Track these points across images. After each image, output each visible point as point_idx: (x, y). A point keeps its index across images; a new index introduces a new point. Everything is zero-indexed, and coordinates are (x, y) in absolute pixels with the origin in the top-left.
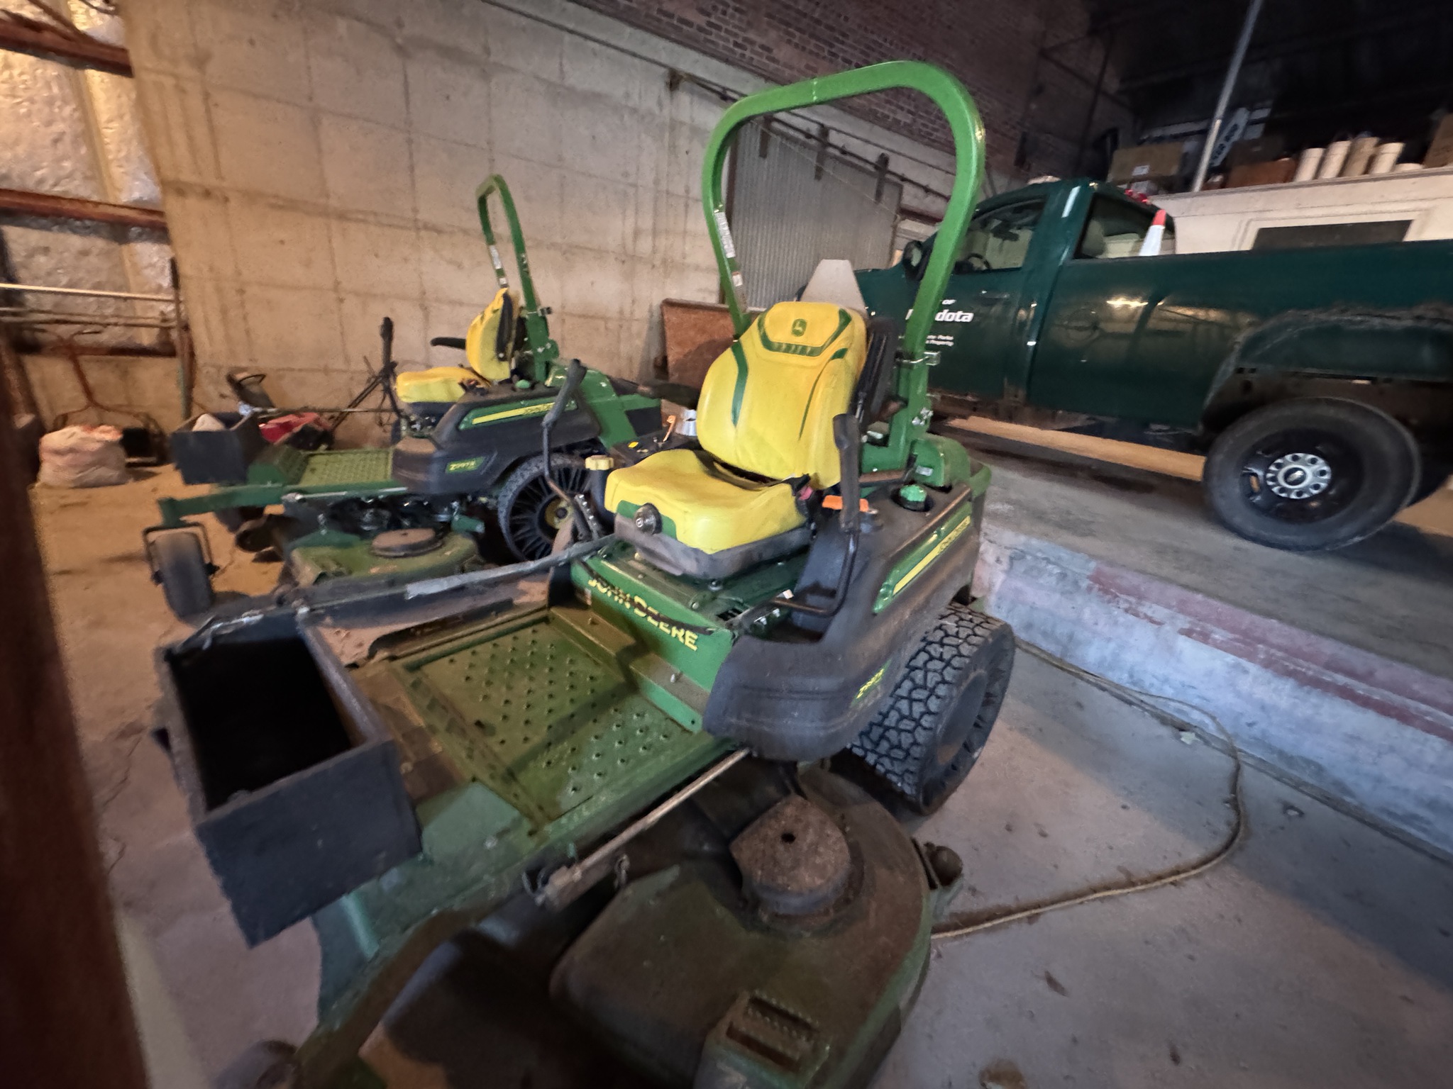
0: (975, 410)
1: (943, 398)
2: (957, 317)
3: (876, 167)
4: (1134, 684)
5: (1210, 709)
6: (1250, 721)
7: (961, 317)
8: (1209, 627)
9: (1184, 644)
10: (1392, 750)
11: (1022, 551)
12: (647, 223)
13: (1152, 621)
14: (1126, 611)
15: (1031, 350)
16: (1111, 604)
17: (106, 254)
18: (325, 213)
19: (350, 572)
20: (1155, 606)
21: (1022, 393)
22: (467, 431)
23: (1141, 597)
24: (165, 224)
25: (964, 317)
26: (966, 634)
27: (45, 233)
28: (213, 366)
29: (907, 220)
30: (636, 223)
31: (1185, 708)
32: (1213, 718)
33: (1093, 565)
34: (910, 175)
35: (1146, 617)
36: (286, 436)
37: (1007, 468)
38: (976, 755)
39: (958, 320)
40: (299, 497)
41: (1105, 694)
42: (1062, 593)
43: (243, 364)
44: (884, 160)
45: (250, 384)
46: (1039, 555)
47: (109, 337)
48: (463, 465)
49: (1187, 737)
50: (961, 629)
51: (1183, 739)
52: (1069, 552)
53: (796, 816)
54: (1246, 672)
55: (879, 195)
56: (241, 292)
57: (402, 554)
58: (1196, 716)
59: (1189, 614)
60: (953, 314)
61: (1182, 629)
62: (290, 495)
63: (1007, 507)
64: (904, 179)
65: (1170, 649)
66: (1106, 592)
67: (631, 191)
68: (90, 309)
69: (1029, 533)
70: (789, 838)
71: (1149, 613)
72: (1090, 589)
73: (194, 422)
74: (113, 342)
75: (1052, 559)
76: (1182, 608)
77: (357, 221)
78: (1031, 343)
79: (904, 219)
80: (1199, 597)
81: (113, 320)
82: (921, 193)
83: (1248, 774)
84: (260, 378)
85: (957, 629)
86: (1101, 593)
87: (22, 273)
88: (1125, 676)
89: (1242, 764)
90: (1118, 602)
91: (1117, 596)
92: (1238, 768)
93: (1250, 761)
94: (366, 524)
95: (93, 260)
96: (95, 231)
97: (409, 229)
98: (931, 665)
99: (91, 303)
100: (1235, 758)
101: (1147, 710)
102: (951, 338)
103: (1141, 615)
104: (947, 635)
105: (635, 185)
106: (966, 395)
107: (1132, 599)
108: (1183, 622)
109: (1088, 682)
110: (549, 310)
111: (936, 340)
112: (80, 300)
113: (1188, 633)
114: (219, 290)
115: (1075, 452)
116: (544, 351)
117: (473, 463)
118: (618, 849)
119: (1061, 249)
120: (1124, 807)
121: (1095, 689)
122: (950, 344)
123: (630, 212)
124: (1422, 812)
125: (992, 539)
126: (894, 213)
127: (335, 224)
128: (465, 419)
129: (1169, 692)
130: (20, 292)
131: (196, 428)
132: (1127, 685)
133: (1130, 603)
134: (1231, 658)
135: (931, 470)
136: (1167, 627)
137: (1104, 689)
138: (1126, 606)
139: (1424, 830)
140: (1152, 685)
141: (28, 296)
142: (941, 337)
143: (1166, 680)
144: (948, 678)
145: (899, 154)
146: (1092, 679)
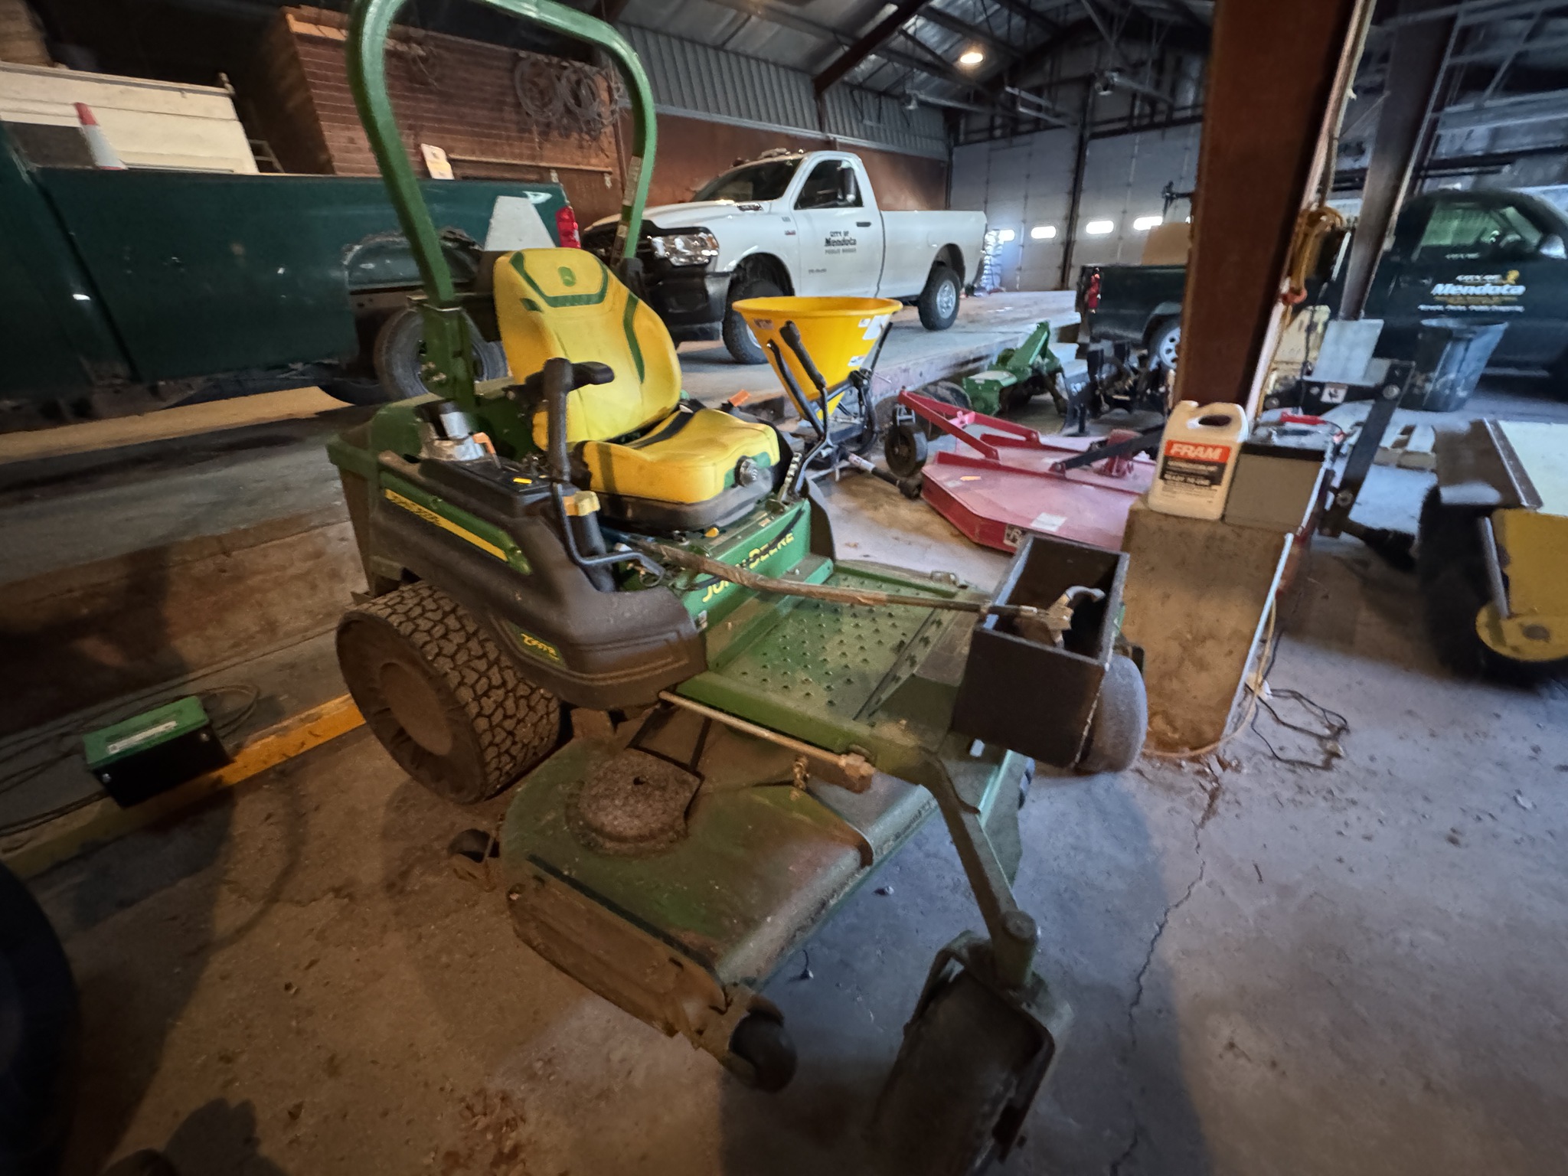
21: (122, 370)
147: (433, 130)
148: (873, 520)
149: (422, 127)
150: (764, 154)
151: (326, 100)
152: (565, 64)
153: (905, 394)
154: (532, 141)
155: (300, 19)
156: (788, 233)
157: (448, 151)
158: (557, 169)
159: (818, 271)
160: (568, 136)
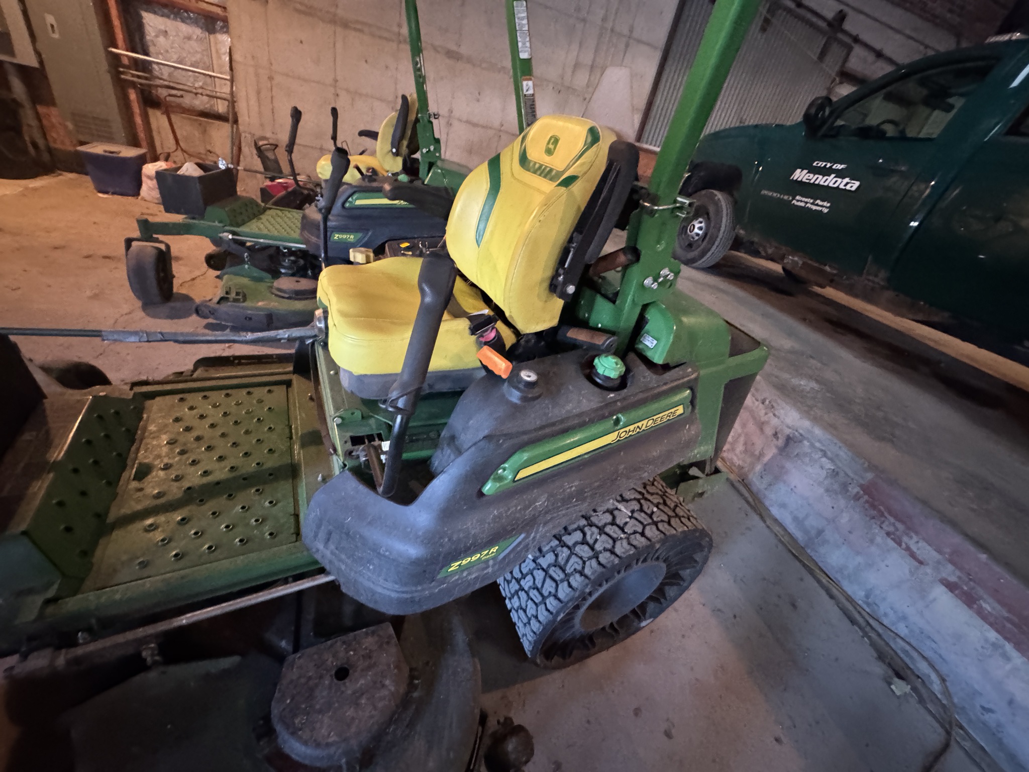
0: (832, 281)
1: (804, 263)
2: (841, 183)
3: (830, 24)
4: (868, 604)
5: (944, 670)
6: (986, 706)
7: (847, 183)
8: (980, 591)
9: (940, 594)
11: (801, 435)
12: (587, 58)
13: (913, 555)
14: (888, 534)
15: (911, 231)
16: (873, 521)
17: (199, 40)
18: (334, 20)
19: (244, 301)
20: (922, 544)
21: (883, 274)
22: (350, 209)
23: (911, 528)
24: (226, 17)
25: (849, 185)
26: (634, 528)
27: (165, 20)
28: (250, 133)
29: (845, 84)
30: (577, 56)
31: (915, 655)
32: (943, 680)
33: (869, 476)
34: (865, 37)
35: (908, 549)
36: (283, 193)
37: (842, 344)
38: (643, 624)
39: (842, 186)
40: (230, 237)
41: (832, 602)
42: (827, 490)
43: (268, 135)
44: (841, 17)
45: (267, 150)
46: (818, 445)
47: (200, 103)
48: (345, 236)
49: (900, 688)
50: (633, 521)
51: (893, 687)
52: (850, 454)
53: (371, 651)
54: (1008, 658)
55: (822, 55)
56: (271, 78)
57: (287, 296)
58: (923, 667)
59: (961, 569)
60: (839, 180)
61: (946, 580)
62: (226, 234)
63: (813, 385)
64: (856, 40)
65: (923, 592)
66: (873, 506)
67: (579, 26)
68: (189, 81)
69: (815, 420)
70: (342, 674)
71: (914, 548)
72: (857, 498)
73: (180, 168)
74: (201, 108)
75: (829, 453)
76: (955, 559)
77: (355, 30)
78: (914, 224)
79: (841, 83)
80: (983, 557)
81: (200, 91)
82: (871, 57)
83: (955, 756)
84: (274, 147)
85: (628, 520)
86: (867, 506)
87: (152, 49)
88: (862, 594)
89: (953, 743)
90: (883, 522)
91: (882, 515)
92: (946, 746)
93: (967, 745)
94: (284, 268)
95: (193, 43)
96: (195, 22)
97: (393, 41)
98: (578, 549)
99: (190, 76)
100: (948, 733)
101: (869, 638)
102: (829, 205)
103: (904, 545)
104: (613, 523)
105: (584, 20)
106: (825, 265)
107: (900, 526)
108: (950, 573)
109: (819, 582)
110: (436, 116)
111: (812, 204)
112: (184, 73)
113: (951, 587)
114: (257, 75)
115: (932, 344)
116: (427, 152)
117: (352, 237)
118: (151, 636)
119: (994, 121)
120: (777, 740)
121: (823, 593)
122: (826, 211)
123: (575, 47)
125: (776, 413)
126: (833, 75)
127: (339, 30)
128: (350, 199)
129: (902, 630)
130: (151, 63)
131: (180, 172)
132: (860, 602)
133: (897, 530)
134: (993, 635)
135: (655, 342)
136: (929, 570)
137: (832, 597)
138: (891, 529)
140: (886, 615)
141: (155, 66)
142: (818, 202)
143: (904, 618)
144: (587, 571)
145: (861, 12)
146: (824, 580)
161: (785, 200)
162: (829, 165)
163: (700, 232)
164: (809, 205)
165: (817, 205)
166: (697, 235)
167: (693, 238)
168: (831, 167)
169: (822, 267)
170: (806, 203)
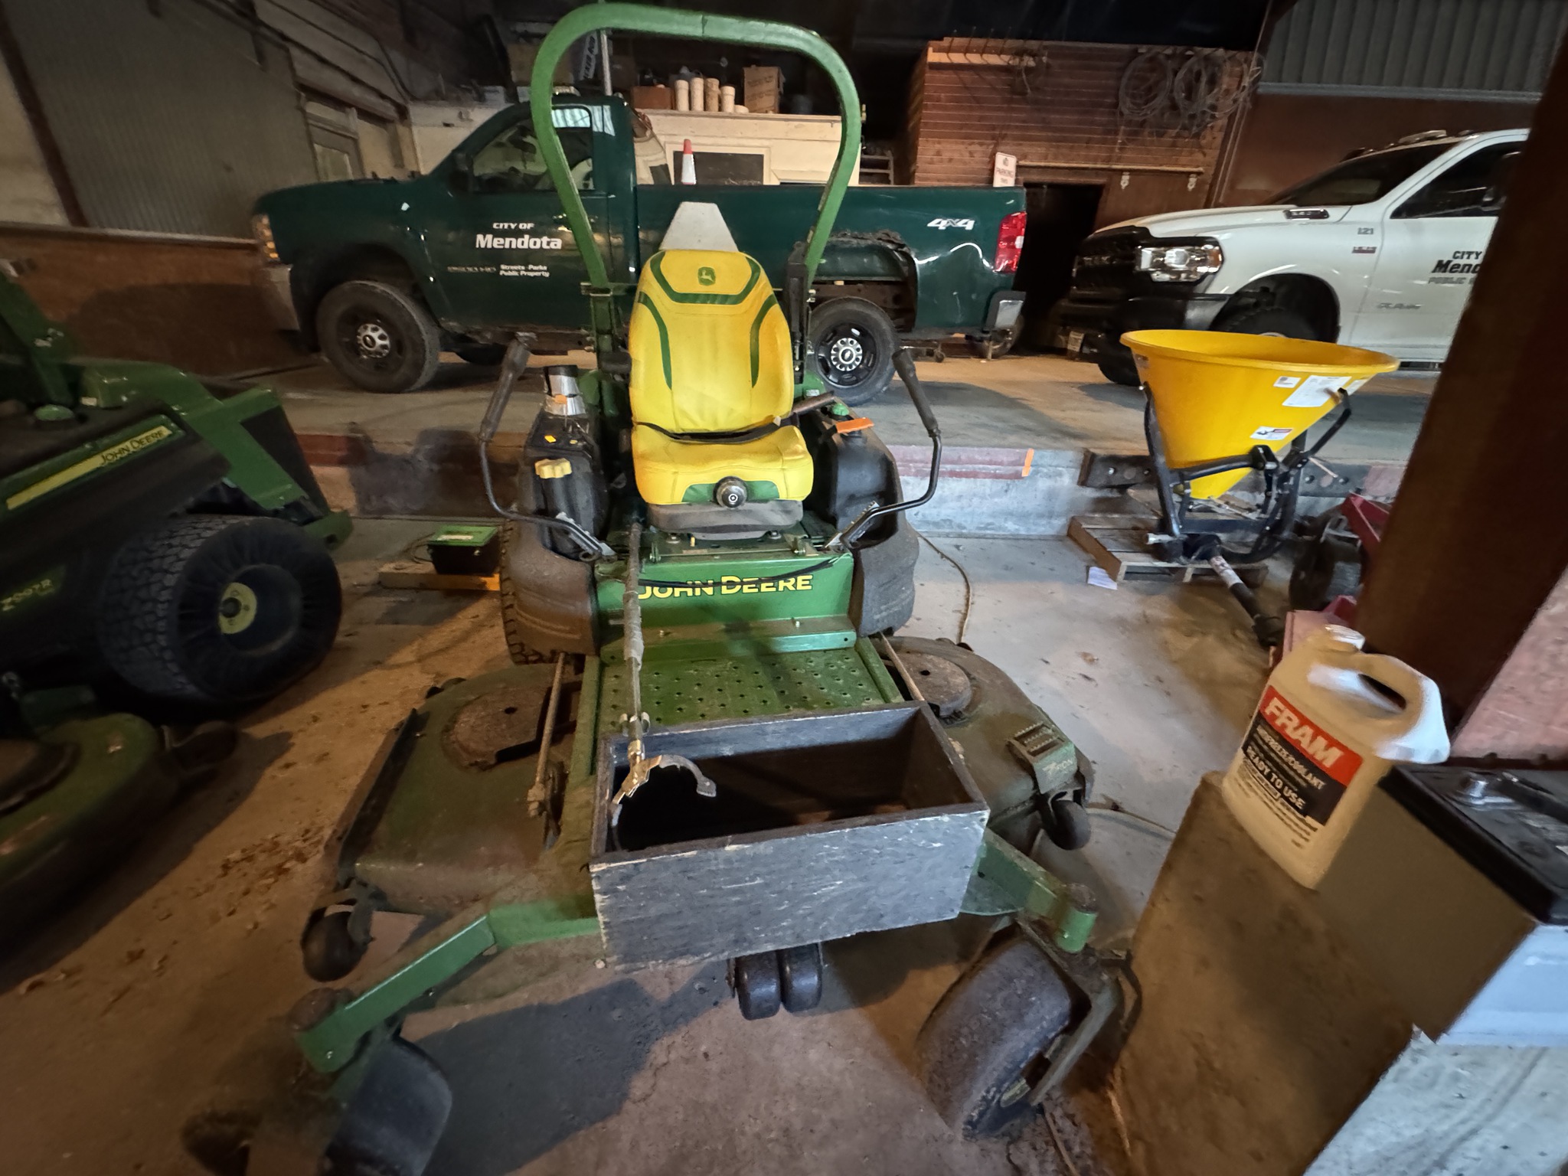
0: (579, 343)
1: (539, 335)
2: (542, 243)
7: (549, 242)
10: (975, 495)
25: (552, 244)
29: (312, 102)
34: (292, 33)
39: (545, 246)
48: (28, 593)
60: (538, 240)
64: (286, 39)
70: (926, 673)
79: (309, 100)
82: (314, 62)
102: (545, 268)
106: (579, 329)
111: (527, 270)
117: (46, 583)
122: (546, 275)
124: (990, 520)
139: (992, 529)
142: (531, 267)
147: (1016, 138)
148: (1165, 645)
149: (1004, 137)
150: (1402, 140)
151: (931, 119)
152: (1189, 53)
153: (1357, 503)
154: (1115, 143)
155: (937, 50)
156: (1360, 251)
157: (1021, 156)
158: (1131, 171)
159: (1400, 306)
160: (1160, 135)
161: (489, 273)
162: (513, 226)
163: (386, 342)
164: (522, 273)
165: (532, 270)
166: (384, 347)
167: (380, 354)
168: (517, 227)
169: (577, 332)
170: (519, 271)
